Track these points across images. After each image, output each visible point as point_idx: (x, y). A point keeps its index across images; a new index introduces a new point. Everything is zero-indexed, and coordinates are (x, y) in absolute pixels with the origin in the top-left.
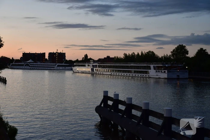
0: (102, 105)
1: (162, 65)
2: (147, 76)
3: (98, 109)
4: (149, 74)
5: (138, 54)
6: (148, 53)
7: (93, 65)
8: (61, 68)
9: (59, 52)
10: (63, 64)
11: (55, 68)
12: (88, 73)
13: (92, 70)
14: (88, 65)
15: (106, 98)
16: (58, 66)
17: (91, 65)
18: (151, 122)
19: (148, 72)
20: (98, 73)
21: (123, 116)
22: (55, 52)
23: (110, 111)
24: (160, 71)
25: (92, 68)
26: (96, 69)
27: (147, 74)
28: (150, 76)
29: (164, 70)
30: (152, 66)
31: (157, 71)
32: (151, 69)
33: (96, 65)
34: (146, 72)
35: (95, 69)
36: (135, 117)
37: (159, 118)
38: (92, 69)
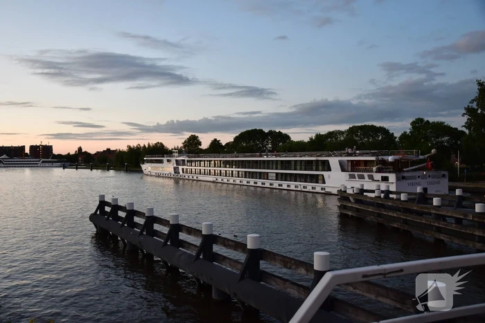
0: (98, 213)
1: (374, 158)
2: (318, 189)
3: (93, 218)
4: (324, 182)
5: (145, 146)
6: (156, 144)
7: (176, 161)
8: (47, 164)
9: (44, 144)
10: (50, 160)
11: (39, 165)
12: (168, 177)
13: (176, 170)
14: (168, 161)
15: (103, 204)
16: (43, 162)
17: (173, 160)
18: (157, 231)
19: (320, 178)
20: (187, 177)
21: (123, 225)
22: (38, 145)
23: (108, 219)
24: (366, 175)
25: (175, 165)
26: (183, 169)
27: (317, 182)
28: (327, 190)
29: (379, 171)
30: (334, 161)
31: (352, 177)
32: (329, 169)
33: (184, 161)
34: (315, 179)
35: (180, 168)
36: (136, 225)
37: (165, 225)
38: (175, 168)
